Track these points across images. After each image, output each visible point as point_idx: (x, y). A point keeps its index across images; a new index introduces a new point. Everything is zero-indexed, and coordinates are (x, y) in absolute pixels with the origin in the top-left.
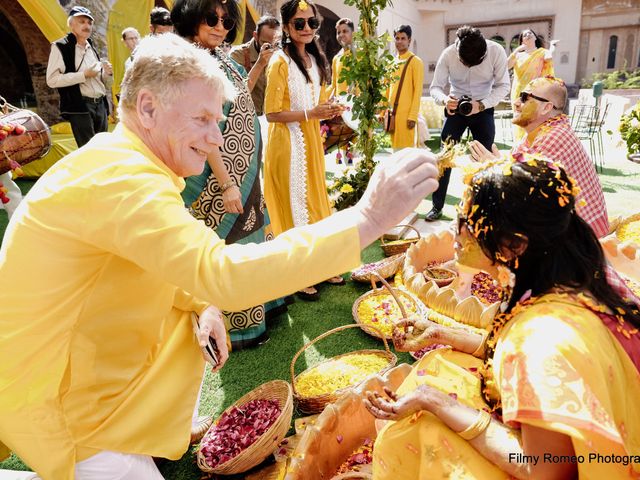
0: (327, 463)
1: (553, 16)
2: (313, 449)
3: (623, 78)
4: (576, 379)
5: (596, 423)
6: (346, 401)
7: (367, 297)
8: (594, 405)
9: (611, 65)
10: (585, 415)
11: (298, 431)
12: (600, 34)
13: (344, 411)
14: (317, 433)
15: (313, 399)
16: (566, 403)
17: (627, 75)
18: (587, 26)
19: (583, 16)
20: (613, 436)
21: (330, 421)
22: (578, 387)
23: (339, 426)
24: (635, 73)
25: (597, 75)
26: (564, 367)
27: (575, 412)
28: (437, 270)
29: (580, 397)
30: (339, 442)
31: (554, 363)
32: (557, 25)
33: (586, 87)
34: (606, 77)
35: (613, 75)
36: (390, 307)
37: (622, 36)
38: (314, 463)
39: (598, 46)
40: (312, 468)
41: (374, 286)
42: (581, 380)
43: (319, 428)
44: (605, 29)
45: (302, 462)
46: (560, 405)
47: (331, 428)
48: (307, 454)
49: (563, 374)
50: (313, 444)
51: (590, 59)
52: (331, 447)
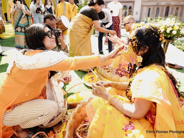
0: (78, 122)
1: (134, 1)
2: (74, 118)
3: (151, 19)
4: (160, 88)
5: (165, 100)
6: (83, 104)
7: (86, 75)
8: (164, 95)
9: (149, 16)
10: (162, 98)
11: (68, 113)
12: (146, 7)
13: (83, 106)
14: (75, 113)
15: (73, 104)
16: (156, 94)
17: (153, 19)
18: (143, 5)
19: (142, 2)
20: (169, 104)
21: (79, 109)
22: (160, 90)
23: (81, 111)
24: (155, 18)
25: (145, 18)
26: (157, 85)
27: (159, 97)
28: (106, 68)
29: (161, 93)
30: (81, 116)
31: (154, 83)
32: (135, 4)
33: (142, 21)
34: (147, 19)
35: (149, 19)
36: (93, 78)
37: (152, 8)
38: (74, 122)
39: (146, 10)
40: (74, 123)
41: (88, 72)
42: (161, 88)
43: (75, 112)
44: (148, 6)
45: (71, 121)
46: (155, 94)
47: (79, 112)
48: (72, 119)
49: (157, 86)
50: (74, 116)
51: (143, 14)
52: (79, 117)
